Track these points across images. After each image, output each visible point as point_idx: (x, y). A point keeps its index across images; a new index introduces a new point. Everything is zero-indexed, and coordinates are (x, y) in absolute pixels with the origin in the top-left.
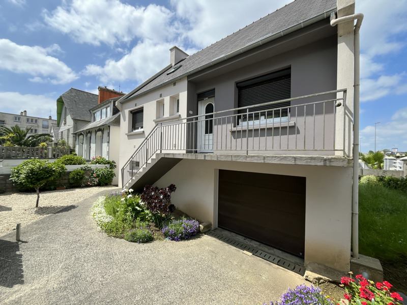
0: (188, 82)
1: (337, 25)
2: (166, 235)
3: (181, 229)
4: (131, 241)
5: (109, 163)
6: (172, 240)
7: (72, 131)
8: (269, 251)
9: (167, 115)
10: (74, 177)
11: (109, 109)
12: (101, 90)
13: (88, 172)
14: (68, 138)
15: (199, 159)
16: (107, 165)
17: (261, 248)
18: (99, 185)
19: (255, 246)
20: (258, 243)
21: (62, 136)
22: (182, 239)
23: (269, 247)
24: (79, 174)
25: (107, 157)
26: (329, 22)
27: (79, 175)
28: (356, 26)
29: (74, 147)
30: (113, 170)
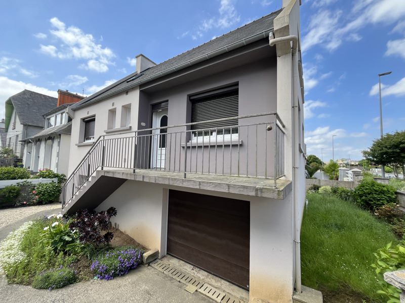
0: (140, 91)
1: (275, 45)
2: (95, 273)
3: (116, 263)
4: (41, 288)
5: (56, 176)
6: (101, 279)
7: (20, 138)
8: (216, 284)
9: (118, 125)
10: (5, 195)
11: (64, 114)
12: (61, 93)
13: (27, 188)
14: (16, 145)
15: (137, 179)
16: (54, 179)
17: (208, 280)
18: (40, 203)
19: (202, 278)
20: (206, 273)
21: (10, 142)
22: (115, 276)
23: (217, 278)
24: (13, 191)
25: (56, 169)
26: (268, 41)
27: (12, 193)
28: (292, 48)
29: (22, 156)
30: (62, 185)
